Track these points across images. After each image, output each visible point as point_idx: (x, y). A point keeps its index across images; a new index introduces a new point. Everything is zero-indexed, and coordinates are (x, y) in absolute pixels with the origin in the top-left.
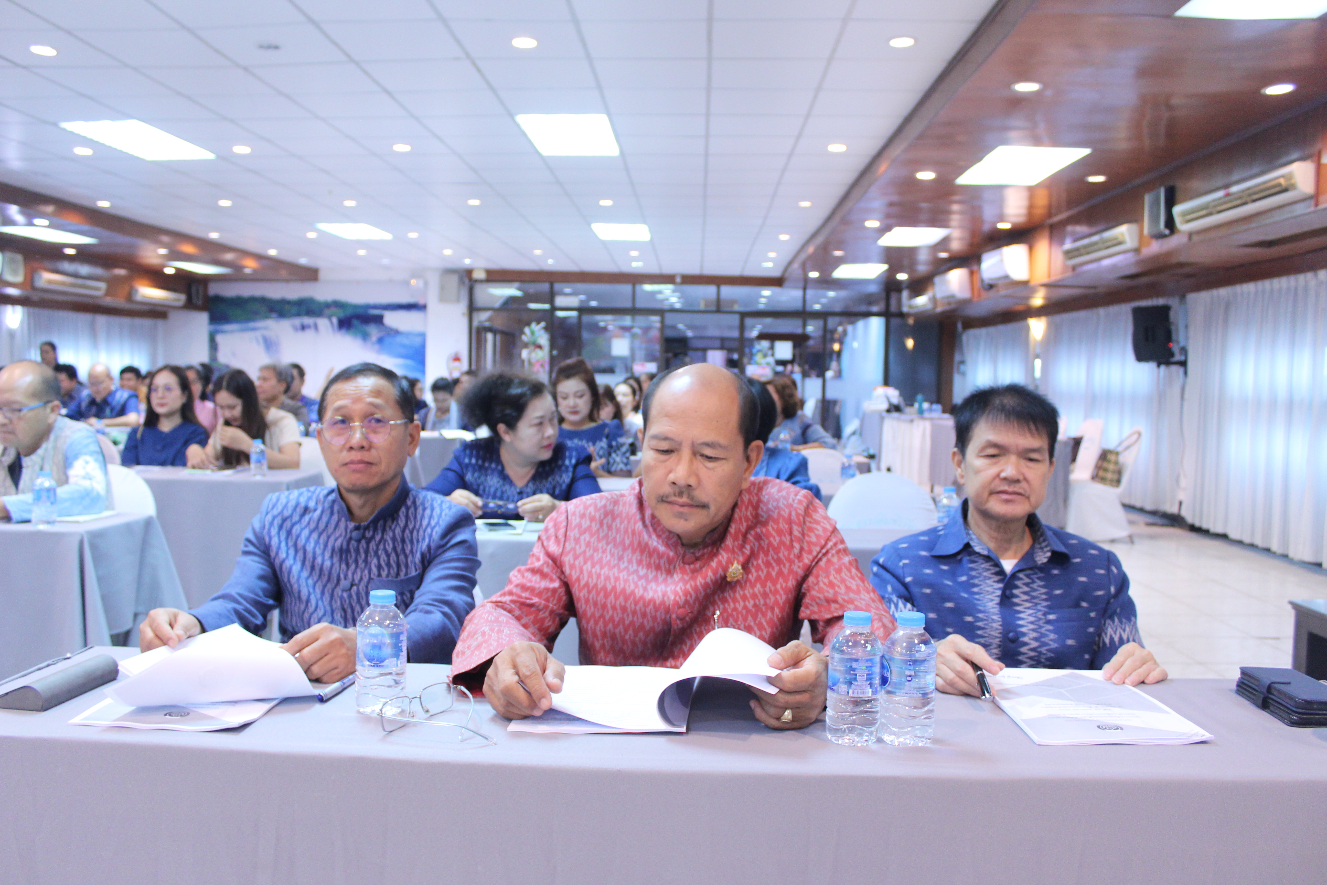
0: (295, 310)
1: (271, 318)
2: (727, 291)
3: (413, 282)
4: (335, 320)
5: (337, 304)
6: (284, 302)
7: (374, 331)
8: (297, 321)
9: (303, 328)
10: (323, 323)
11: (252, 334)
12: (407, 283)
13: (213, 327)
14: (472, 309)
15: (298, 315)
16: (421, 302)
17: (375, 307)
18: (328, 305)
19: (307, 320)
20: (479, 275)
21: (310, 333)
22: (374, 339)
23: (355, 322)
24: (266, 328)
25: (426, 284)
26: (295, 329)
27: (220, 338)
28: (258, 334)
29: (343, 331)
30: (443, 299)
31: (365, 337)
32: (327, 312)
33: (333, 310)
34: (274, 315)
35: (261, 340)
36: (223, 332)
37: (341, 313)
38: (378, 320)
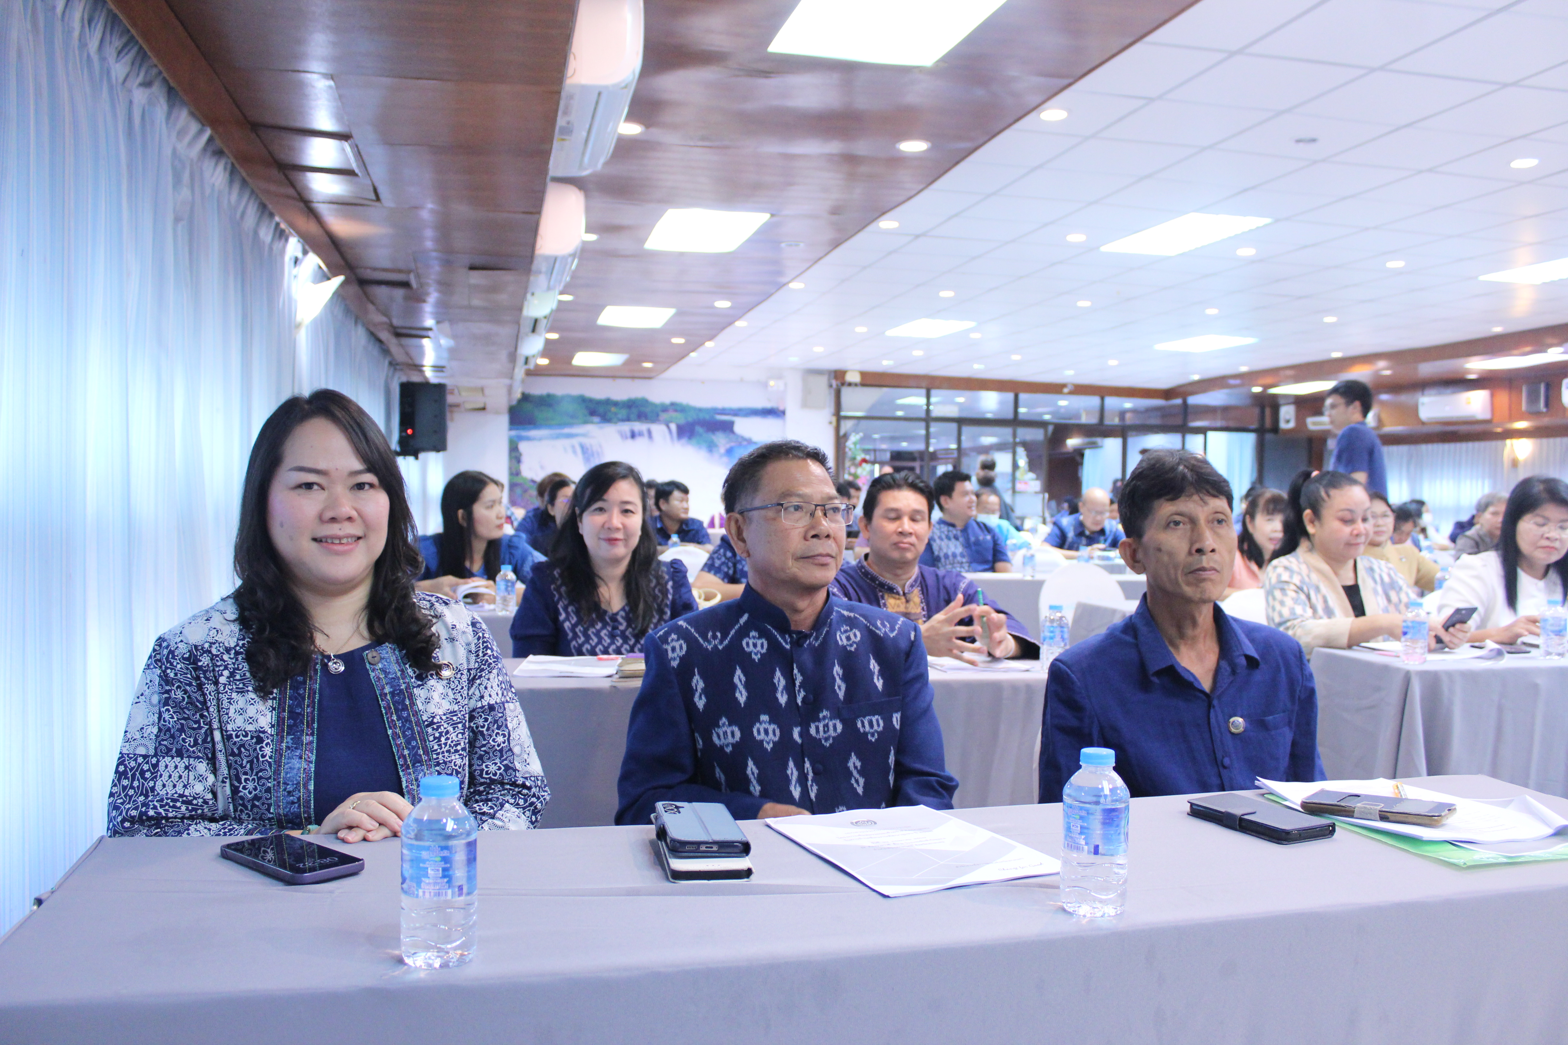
0: (623, 413)
1: (592, 423)
2: (1112, 402)
3: (772, 383)
4: (673, 427)
5: (675, 407)
6: (608, 402)
7: (721, 440)
8: (626, 427)
9: (633, 435)
10: (658, 429)
11: (567, 442)
12: (765, 385)
13: (514, 433)
14: (839, 417)
15: (628, 419)
16: (781, 408)
17: (723, 411)
18: (665, 409)
19: (638, 426)
20: (853, 377)
21: (641, 442)
22: (722, 450)
23: (699, 429)
24: (584, 435)
25: (786, 385)
26: (623, 436)
27: (523, 447)
28: (575, 441)
29: (684, 441)
30: (806, 404)
31: (711, 447)
32: (664, 416)
33: (674, 415)
34: (596, 419)
35: (579, 450)
36: (528, 439)
37: (681, 418)
38: (727, 427)
